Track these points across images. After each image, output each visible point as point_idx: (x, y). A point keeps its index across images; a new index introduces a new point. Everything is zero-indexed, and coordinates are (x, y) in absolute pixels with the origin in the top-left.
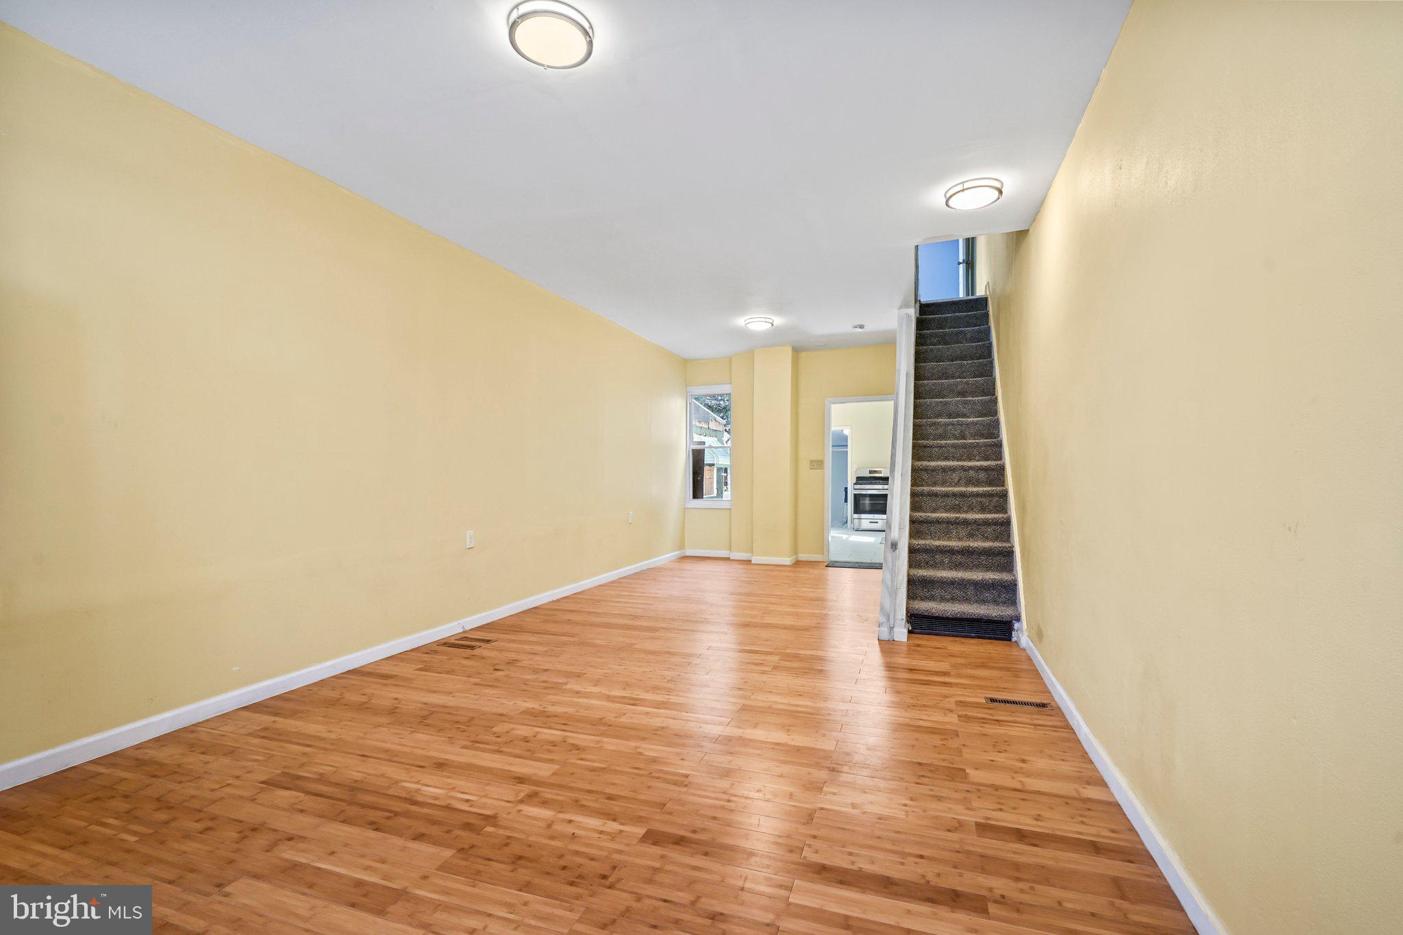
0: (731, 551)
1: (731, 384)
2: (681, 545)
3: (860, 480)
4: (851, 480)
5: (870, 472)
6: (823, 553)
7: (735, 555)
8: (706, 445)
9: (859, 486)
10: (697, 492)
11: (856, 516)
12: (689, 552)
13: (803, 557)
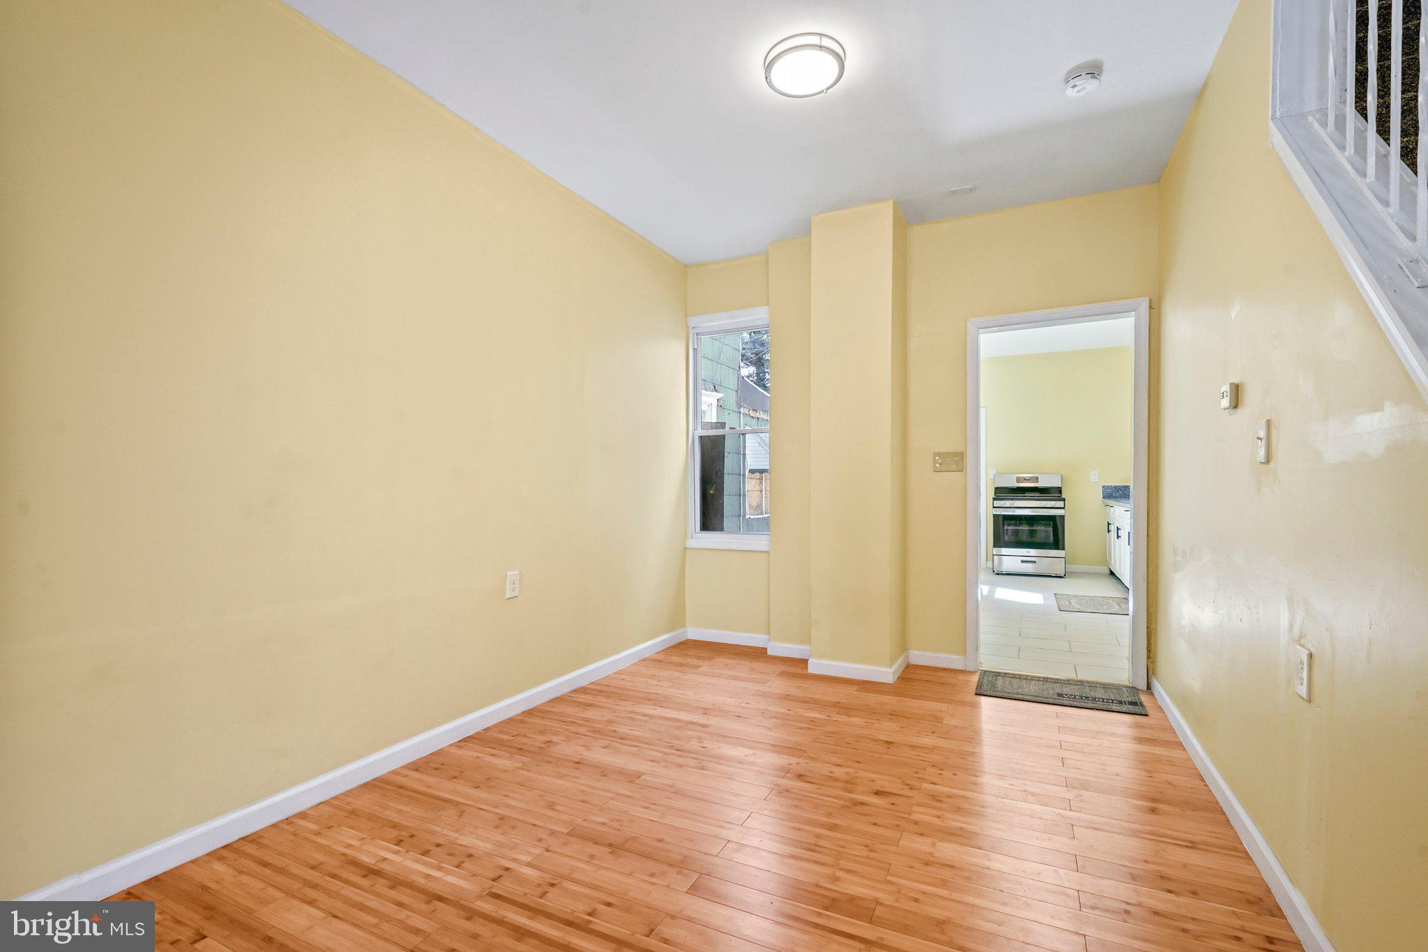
0: (769, 633)
1: (768, 304)
2: (677, 618)
3: (1002, 493)
4: (986, 494)
5: (1018, 480)
6: (964, 653)
7: (777, 648)
8: (727, 428)
9: (997, 503)
10: (711, 517)
11: (996, 551)
12: (693, 633)
13: (919, 656)
